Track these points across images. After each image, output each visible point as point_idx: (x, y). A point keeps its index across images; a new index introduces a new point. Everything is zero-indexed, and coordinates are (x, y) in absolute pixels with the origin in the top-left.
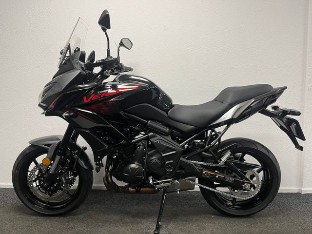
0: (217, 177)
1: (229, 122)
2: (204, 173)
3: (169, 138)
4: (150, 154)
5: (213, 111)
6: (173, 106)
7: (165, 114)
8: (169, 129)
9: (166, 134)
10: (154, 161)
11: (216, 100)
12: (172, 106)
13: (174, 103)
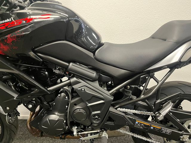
0: (152, 128)
1: (173, 67)
2: (137, 123)
3: (96, 84)
4: (73, 103)
5: (152, 52)
6: (102, 45)
7: (91, 54)
8: (97, 73)
9: (93, 80)
10: (78, 111)
11: (153, 37)
12: (100, 45)
13: (103, 41)
